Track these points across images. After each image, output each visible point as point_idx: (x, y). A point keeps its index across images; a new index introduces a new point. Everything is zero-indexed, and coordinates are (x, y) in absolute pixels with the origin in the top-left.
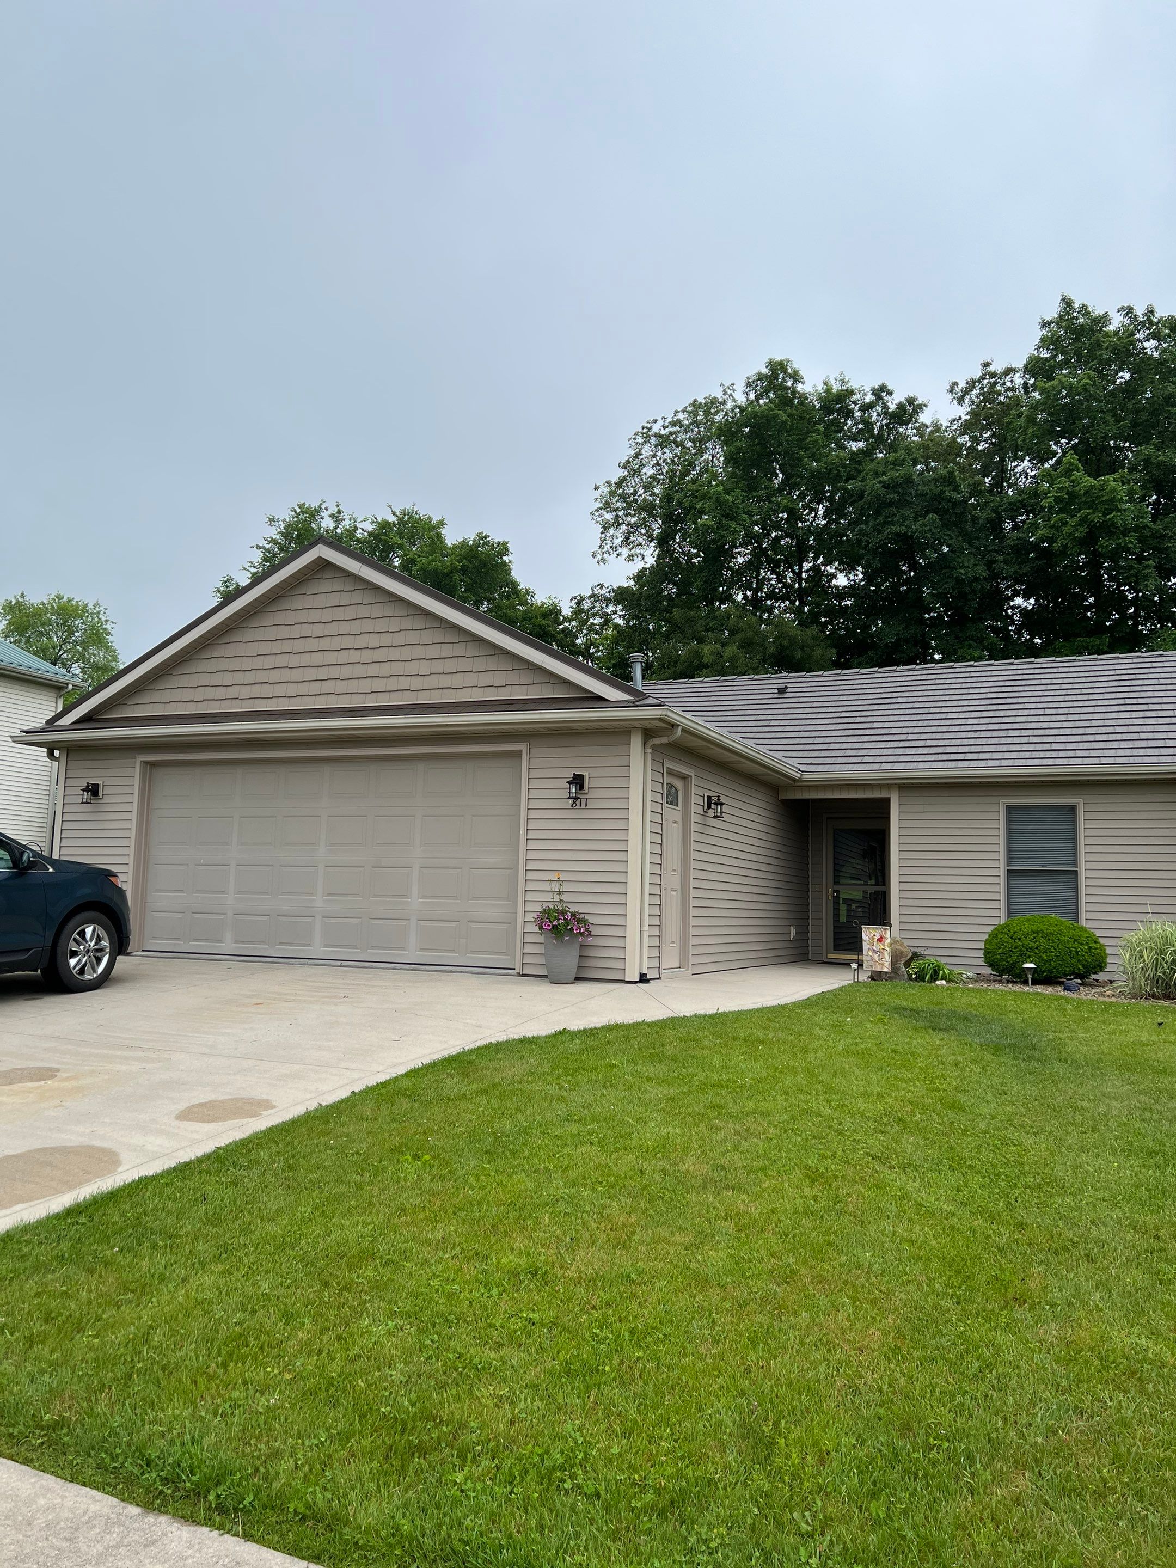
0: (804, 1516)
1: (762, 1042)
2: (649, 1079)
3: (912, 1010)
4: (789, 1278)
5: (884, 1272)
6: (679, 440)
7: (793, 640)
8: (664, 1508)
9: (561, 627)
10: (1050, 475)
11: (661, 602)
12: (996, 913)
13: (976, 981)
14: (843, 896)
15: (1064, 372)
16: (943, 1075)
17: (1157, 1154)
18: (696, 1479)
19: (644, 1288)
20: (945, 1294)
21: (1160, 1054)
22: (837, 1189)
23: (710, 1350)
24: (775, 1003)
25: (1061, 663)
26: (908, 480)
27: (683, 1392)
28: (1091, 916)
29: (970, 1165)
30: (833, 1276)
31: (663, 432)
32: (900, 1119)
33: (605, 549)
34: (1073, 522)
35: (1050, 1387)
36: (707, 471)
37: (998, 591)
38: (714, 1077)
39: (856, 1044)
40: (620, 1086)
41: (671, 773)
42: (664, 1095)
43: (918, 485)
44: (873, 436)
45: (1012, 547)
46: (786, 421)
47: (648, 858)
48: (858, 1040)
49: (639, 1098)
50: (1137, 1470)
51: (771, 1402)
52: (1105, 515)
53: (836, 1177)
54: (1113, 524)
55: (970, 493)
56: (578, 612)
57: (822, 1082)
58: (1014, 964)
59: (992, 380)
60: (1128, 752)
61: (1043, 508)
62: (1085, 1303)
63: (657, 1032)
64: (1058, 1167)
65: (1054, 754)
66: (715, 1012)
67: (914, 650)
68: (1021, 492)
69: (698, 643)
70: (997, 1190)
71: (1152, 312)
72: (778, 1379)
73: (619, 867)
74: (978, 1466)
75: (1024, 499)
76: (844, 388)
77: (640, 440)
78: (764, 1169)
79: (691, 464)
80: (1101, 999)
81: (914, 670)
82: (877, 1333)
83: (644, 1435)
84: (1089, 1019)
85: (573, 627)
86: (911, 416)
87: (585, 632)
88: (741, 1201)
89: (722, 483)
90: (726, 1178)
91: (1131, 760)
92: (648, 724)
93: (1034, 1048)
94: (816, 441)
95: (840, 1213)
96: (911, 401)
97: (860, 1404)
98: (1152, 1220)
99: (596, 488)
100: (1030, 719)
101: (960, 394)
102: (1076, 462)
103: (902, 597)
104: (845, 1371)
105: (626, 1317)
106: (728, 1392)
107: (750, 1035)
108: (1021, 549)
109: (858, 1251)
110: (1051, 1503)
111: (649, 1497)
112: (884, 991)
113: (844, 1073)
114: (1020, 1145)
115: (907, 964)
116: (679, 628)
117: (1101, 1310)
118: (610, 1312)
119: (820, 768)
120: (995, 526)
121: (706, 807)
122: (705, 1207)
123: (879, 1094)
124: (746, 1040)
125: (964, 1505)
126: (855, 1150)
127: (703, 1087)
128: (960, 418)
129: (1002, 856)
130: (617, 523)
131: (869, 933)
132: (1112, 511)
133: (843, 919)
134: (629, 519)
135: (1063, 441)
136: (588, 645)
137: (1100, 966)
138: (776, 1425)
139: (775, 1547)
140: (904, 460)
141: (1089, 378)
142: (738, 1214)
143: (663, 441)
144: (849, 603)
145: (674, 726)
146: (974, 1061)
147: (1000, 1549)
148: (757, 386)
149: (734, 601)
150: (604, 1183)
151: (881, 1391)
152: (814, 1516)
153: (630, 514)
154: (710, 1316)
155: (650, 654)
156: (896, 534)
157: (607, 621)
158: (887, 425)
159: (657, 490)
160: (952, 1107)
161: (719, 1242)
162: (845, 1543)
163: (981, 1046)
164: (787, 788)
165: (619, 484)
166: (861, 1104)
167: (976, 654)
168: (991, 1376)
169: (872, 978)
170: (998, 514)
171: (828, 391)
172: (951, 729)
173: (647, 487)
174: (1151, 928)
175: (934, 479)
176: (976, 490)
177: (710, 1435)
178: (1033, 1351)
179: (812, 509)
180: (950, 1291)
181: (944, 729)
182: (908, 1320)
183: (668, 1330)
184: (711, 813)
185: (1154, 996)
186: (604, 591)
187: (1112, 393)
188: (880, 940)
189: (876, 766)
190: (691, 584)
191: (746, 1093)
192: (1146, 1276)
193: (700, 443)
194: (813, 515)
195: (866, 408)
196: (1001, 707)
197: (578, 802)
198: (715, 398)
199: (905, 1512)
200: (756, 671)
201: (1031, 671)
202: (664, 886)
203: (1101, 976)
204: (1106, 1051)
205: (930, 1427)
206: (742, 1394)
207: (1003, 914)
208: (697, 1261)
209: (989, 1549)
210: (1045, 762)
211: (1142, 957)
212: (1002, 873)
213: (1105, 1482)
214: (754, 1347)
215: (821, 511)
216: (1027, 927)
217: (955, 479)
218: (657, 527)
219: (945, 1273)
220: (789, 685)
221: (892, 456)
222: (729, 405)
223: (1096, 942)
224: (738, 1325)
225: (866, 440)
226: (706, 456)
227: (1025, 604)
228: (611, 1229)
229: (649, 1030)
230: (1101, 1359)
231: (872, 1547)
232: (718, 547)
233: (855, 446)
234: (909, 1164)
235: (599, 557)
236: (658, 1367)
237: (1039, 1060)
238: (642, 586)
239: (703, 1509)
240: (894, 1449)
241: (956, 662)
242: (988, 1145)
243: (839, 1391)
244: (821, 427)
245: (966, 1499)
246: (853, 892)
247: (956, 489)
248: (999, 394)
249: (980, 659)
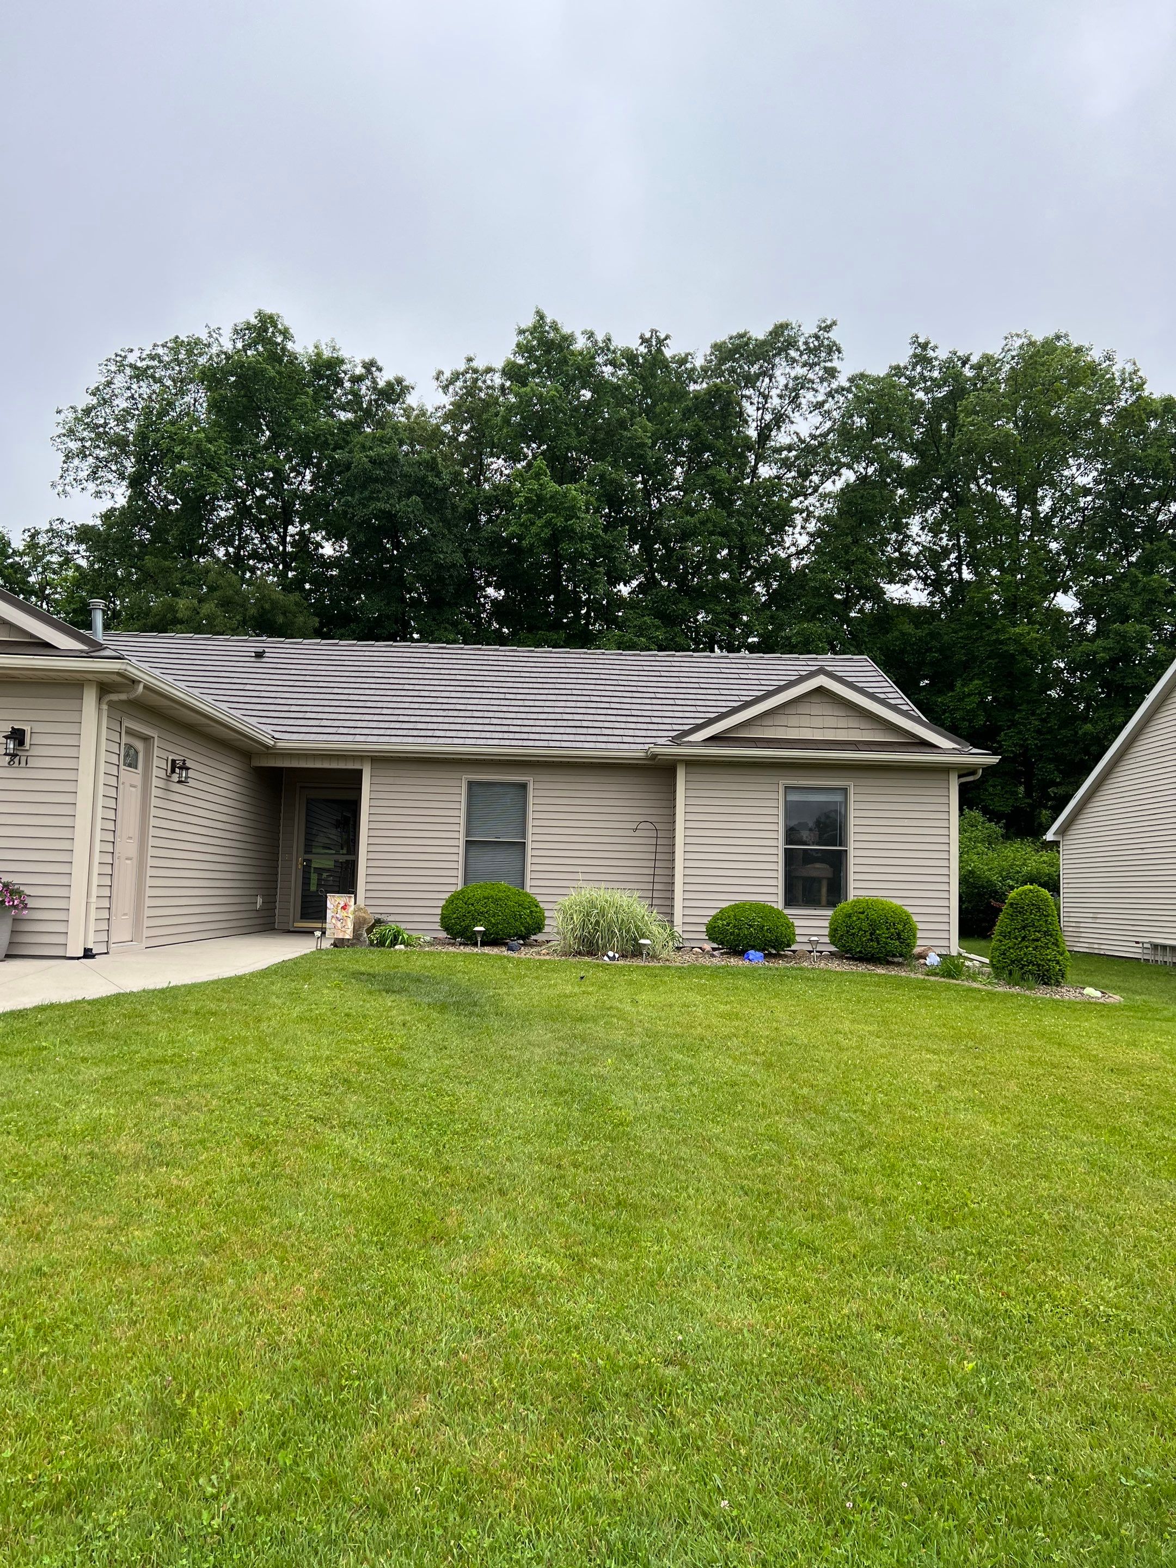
0: (210, 1480)
1: (213, 1014)
2: (84, 1060)
3: (369, 974)
4: (218, 1247)
5: (314, 1229)
6: (157, 375)
7: (274, 604)
8: (58, 1503)
9: (10, 561)
10: (522, 476)
11: (132, 547)
12: (453, 880)
13: (432, 945)
14: (314, 865)
15: (537, 381)
16: (390, 1035)
17: (566, 1092)
18: (98, 1466)
19: (57, 1280)
20: (371, 1242)
21: (579, 1005)
22: (276, 1154)
23: (126, 1333)
24: (232, 974)
25: (522, 652)
26: (394, 459)
27: (91, 1381)
28: (534, 883)
29: (406, 1119)
30: (263, 1239)
31: (139, 364)
32: (345, 1080)
33: (67, 481)
34: (539, 523)
35: (455, 1313)
36: (188, 414)
37: (472, 579)
38: (159, 1053)
39: (311, 1010)
40: (49, 1069)
41: (130, 732)
42: (100, 1075)
43: (404, 465)
44: (361, 409)
45: (487, 539)
46: (275, 377)
47: (99, 824)
48: (313, 1006)
49: (71, 1080)
50: (522, 1375)
51: (187, 1374)
52: (566, 521)
53: (276, 1142)
54: (573, 530)
55: (451, 482)
56: (32, 546)
57: (273, 1049)
58: (467, 928)
59: (475, 376)
60: (572, 738)
61: (514, 507)
62: (493, 1233)
63: (99, 1010)
64: (485, 1112)
65: (511, 736)
66: (165, 985)
67: (395, 627)
68: (495, 487)
69: (173, 596)
70: (428, 1139)
71: (609, 340)
72: (196, 1350)
73: (65, 833)
74: (385, 1397)
75: (497, 495)
76: (335, 355)
77: (113, 368)
78: (202, 1142)
79: (171, 404)
80: (537, 957)
81: (391, 646)
82: (302, 1288)
83: (43, 1433)
84: (525, 976)
85: (25, 563)
86: (399, 396)
87: (40, 569)
88: (175, 1177)
89: (204, 429)
90: (161, 1155)
91: (574, 745)
92: (105, 678)
93: (475, 1005)
94: (305, 404)
95: (277, 1177)
96: (399, 381)
97: (278, 1360)
98: (555, 1151)
99: (59, 412)
100: (493, 702)
101: (445, 382)
102: (544, 467)
103: (385, 574)
104: (266, 1330)
105: (32, 1313)
106: (141, 1373)
107: (202, 1007)
108: (495, 543)
109: (291, 1212)
110: (446, 1419)
111: (42, 1495)
112: (346, 958)
113: (294, 1039)
114: (453, 1095)
115: (369, 931)
116: (152, 577)
117: (507, 1237)
118: (15, 1310)
119: (295, 737)
120: (472, 516)
121: (169, 771)
122: (135, 1187)
123: (328, 1058)
124: (197, 1013)
125: (370, 1436)
126: (298, 1114)
127: (145, 1064)
128: (444, 407)
129: (462, 828)
130: (82, 453)
131: (334, 902)
132: (573, 517)
133: (313, 888)
134: (97, 451)
135: (534, 445)
136: (44, 584)
137: (539, 928)
138: (190, 1395)
139: (177, 1517)
140: (391, 438)
141: (556, 390)
142: (169, 1191)
143: (140, 374)
144: (334, 573)
145: (134, 682)
146: (421, 1020)
147: (397, 1471)
148: (245, 335)
149: (213, 556)
150: (20, 1174)
151: (299, 1343)
152: (221, 1478)
153: (98, 446)
154: (129, 1297)
155: (118, 603)
156: (380, 510)
157: (67, 560)
158: (376, 401)
159: (132, 425)
160: (395, 1064)
161: (147, 1221)
162: (249, 1498)
163: (429, 1005)
164: (259, 755)
165: (87, 411)
166: (309, 1068)
167: (451, 637)
168: (405, 1313)
169: (335, 945)
170: (476, 506)
171: (318, 355)
172: (422, 706)
173: (121, 420)
174: (580, 893)
175: (418, 462)
176: (456, 479)
177: (117, 1419)
178: (444, 1283)
179: (299, 473)
180: (375, 1239)
181: (416, 706)
182: (332, 1272)
183: (79, 1319)
184: (175, 777)
185: (579, 953)
186: (65, 527)
187: (576, 409)
188: (344, 908)
189: (350, 738)
190: (167, 532)
191: (191, 1067)
192: (547, 1202)
193: (182, 383)
194: (300, 479)
195: (357, 379)
196: (468, 689)
197: (17, 760)
198: (198, 339)
199: (311, 1456)
200: (234, 632)
201: (496, 658)
202: (116, 855)
203: (540, 937)
204: (536, 1004)
205: (343, 1369)
206: (156, 1371)
207: (460, 881)
208: (120, 1243)
209: (388, 1473)
210: (502, 742)
211: (572, 918)
212: (462, 843)
213: (494, 1390)
214: (174, 1323)
215: (308, 476)
216: (479, 893)
217: (437, 465)
218: (130, 465)
219: (372, 1222)
220: (267, 650)
221: (379, 433)
222: (214, 350)
223: (537, 906)
224: (158, 1302)
225: (355, 412)
226: (187, 399)
227: (496, 595)
228: (23, 1222)
229: (88, 1008)
230: (502, 1281)
231: (276, 1496)
232: (197, 497)
233: (344, 416)
234: (349, 1123)
235: (60, 489)
236: (65, 1360)
237: (478, 1015)
238: (110, 527)
239: (101, 1495)
240: (307, 1396)
241: (431, 642)
242: (425, 1097)
243: (258, 1350)
244: (310, 390)
245: (370, 1431)
246: (324, 861)
247: (438, 475)
248: (481, 390)
249: (455, 642)
